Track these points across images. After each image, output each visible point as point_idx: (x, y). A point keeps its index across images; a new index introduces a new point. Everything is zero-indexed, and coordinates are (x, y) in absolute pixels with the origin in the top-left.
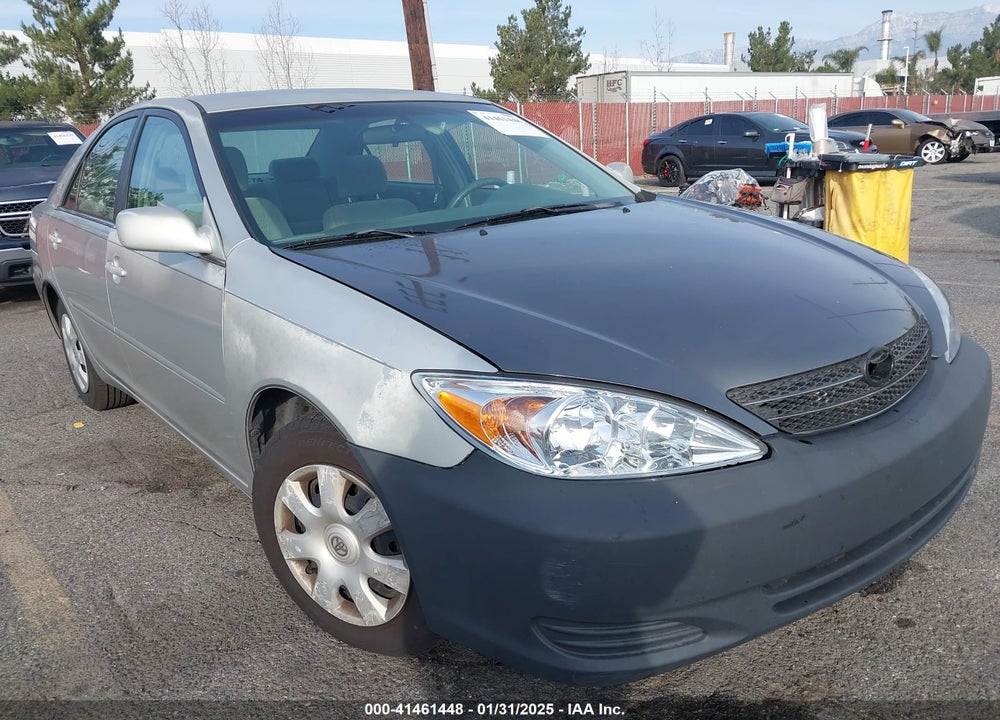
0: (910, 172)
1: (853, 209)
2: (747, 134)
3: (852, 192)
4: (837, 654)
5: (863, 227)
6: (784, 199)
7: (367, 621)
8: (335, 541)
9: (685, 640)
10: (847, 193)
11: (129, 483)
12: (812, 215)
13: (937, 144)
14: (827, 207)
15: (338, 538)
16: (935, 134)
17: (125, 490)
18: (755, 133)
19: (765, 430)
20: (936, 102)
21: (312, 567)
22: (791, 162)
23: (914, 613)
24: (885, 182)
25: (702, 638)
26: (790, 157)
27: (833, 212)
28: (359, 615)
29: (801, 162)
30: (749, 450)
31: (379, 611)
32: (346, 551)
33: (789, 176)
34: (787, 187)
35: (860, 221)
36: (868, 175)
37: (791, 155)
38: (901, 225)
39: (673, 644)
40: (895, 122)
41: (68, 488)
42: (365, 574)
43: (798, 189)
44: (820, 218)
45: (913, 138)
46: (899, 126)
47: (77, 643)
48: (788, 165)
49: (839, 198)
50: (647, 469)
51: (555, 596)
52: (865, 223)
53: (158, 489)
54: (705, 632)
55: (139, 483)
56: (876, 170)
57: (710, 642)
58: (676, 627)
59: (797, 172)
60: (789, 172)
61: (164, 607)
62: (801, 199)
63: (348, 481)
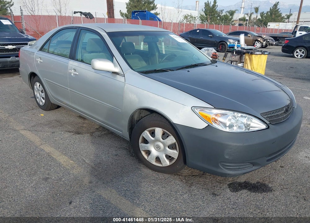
0: (267, 55)
1: (252, 64)
2: (209, 36)
3: (252, 60)
4: (269, 173)
5: (254, 69)
6: (233, 60)
7: (164, 165)
8: (157, 146)
9: (249, 167)
10: (251, 60)
11: (70, 132)
12: (240, 65)
13: (259, 43)
14: (245, 63)
15: (158, 145)
16: (259, 39)
17: (69, 134)
18: (212, 36)
19: (268, 122)
20: (258, 29)
21: (148, 153)
22: (235, 50)
23: (283, 165)
24: (260, 58)
25: (252, 167)
26: (235, 48)
27: (246, 65)
28: (161, 164)
29: (238, 50)
30: (264, 126)
31: (167, 163)
32: (160, 148)
33: (234, 54)
34: (234, 57)
35: (254, 68)
36: (257, 55)
37: (236, 48)
38: (263, 70)
39: (247, 168)
40: (248, 35)
41: (53, 133)
42: (165, 154)
43: (237, 57)
44: (242, 66)
45: (253, 40)
46: (250, 36)
47: (82, 172)
48: (235, 51)
49: (248, 61)
50: (243, 130)
51: (227, 157)
52: (255, 68)
53: (79, 134)
54: (253, 166)
55: (72, 132)
56: (259, 54)
57: (254, 168)
58: (249, 164)
59: (237, 53)
60: (235, 53)
61: (100, 163)
62: (237, 60)
63: (163, 131)
